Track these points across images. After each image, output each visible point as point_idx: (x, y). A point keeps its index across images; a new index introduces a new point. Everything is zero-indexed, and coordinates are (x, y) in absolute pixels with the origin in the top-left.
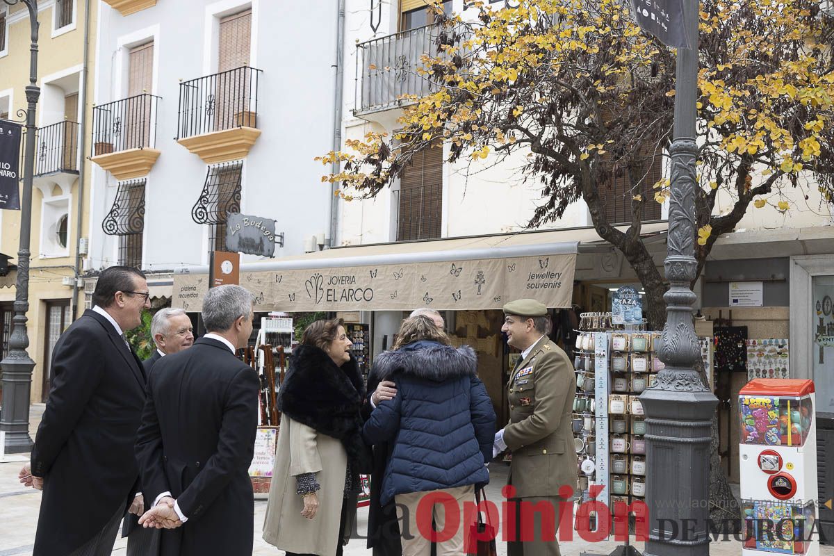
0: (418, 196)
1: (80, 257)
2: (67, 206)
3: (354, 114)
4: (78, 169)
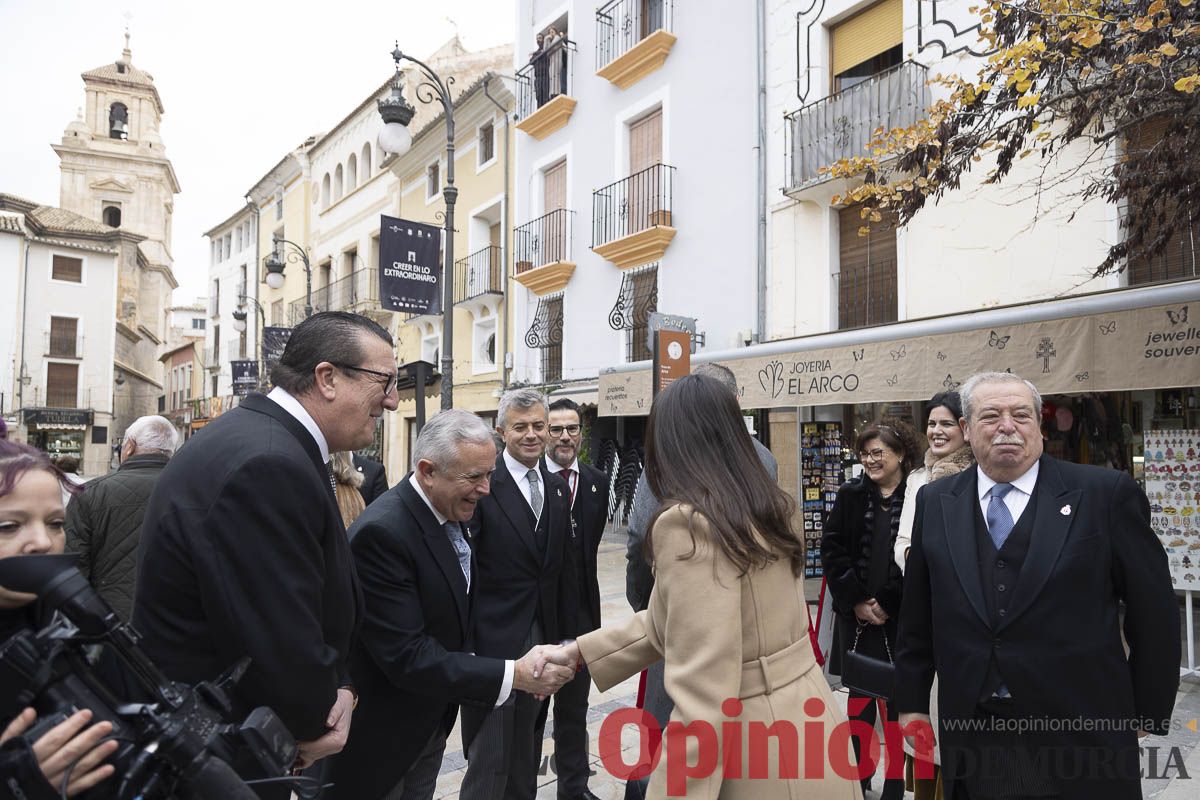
0: (865, 278)
1: (507, 371)
2: (494, 326)
3: (784, 192)
4: (502, 290)
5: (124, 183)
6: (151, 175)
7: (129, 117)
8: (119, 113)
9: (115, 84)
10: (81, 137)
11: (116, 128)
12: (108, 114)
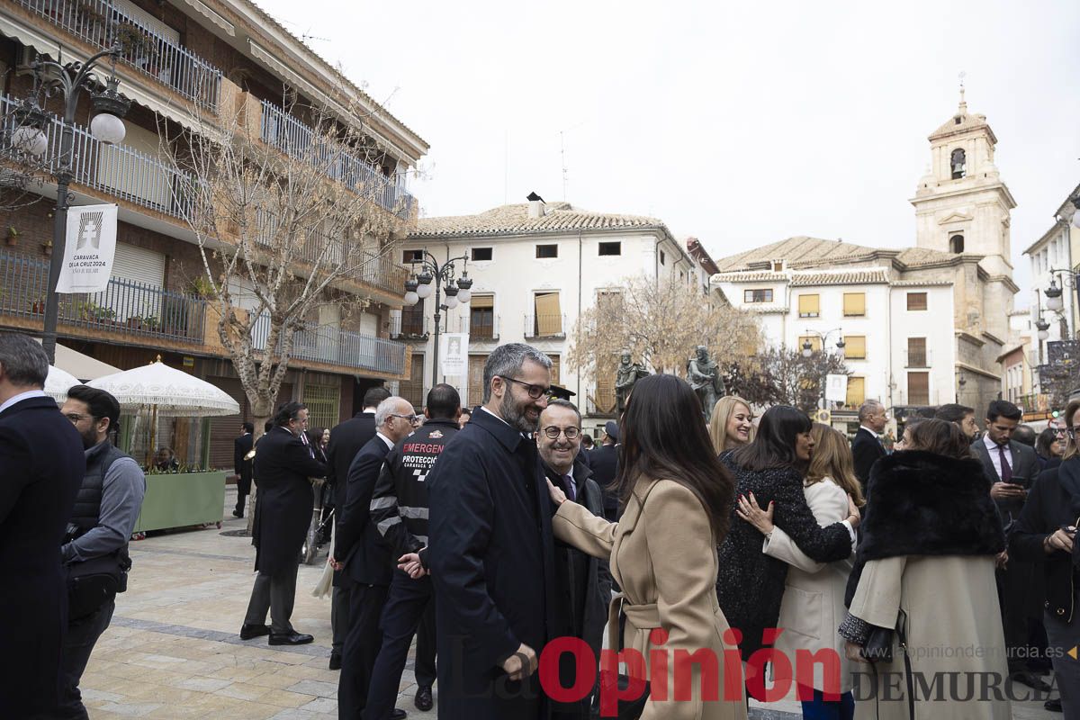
5: (965, 213)
6: (987, 201)
7: (967, 157)
8: (958, 156)
9: (954, 135)
10: (929, 187)
11: (957, 170)
12: (949, 161)
